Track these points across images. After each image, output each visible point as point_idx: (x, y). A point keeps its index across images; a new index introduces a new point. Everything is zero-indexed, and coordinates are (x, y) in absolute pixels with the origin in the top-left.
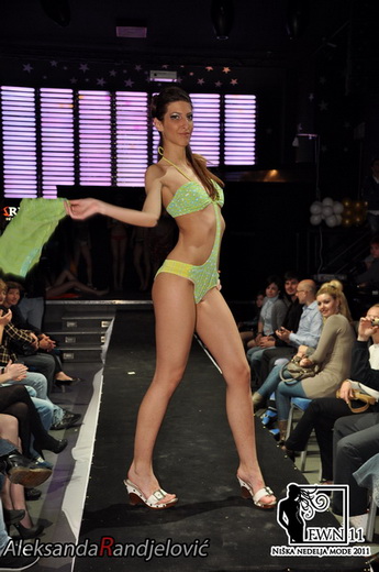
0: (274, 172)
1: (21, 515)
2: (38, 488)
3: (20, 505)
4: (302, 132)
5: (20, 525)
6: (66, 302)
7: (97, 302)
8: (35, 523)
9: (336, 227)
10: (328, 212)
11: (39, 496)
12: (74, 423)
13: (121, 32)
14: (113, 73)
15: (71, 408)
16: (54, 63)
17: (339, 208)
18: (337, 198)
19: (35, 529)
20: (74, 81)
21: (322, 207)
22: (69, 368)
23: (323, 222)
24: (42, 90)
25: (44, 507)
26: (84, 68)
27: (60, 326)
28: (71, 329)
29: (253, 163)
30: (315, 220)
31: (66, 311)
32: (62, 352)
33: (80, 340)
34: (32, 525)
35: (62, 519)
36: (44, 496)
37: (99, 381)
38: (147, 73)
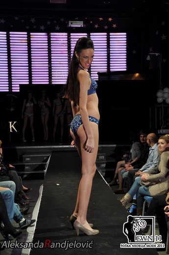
0: (137, 75)
4: (152, 52)
13: (53, 0)
14: (49, 23)
16: (16, 18)
24: (10, 33)
26: (33, 21)
29: (126, 70)
38: (67, 22)
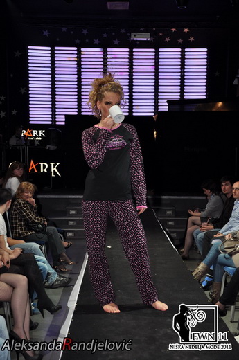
14: (105, 35)
16: (64, 29)
24: (56, 48)
26: (85, 32)
38: (129, 34)
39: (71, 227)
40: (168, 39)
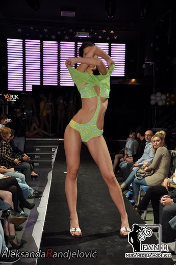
0: (133, 80)
1: (13, 238)
2: (21, 225)
3: (13, 234)
4: (147, 61)
5: (13, 242)
6: (36, 139)
7: (50, 139)
8: (19, 242)
9: (162, 106)
10: (158, 99)
11: (22, 229)
12: (38, 195)
13: (63, 14)
14: (59, 33)
15: (37, 188)
16: (32, 28)
17: (164, 97)
18: (163, 93)
19: (19, 245)
20: (41, 36)
21: (156, 97)
22: (37, 170)
23: (156, 104)
24: (26, 40)
25: (24, 234)
26: (46, 30)
27: (33, 150)
28: (38, 152)
29: (124, 75)
30: (153, 102)
31: (36, 143)
32: (34, 162)
33: (42, 157)
34: (18, 243)
35: (32, 240)
36: (24, 229)
37: (50, 176)
38: (75, 33)
39: (37, 159)
40: (100, 37)
